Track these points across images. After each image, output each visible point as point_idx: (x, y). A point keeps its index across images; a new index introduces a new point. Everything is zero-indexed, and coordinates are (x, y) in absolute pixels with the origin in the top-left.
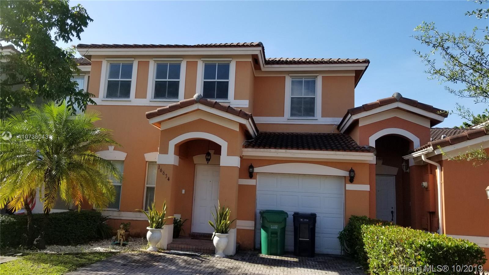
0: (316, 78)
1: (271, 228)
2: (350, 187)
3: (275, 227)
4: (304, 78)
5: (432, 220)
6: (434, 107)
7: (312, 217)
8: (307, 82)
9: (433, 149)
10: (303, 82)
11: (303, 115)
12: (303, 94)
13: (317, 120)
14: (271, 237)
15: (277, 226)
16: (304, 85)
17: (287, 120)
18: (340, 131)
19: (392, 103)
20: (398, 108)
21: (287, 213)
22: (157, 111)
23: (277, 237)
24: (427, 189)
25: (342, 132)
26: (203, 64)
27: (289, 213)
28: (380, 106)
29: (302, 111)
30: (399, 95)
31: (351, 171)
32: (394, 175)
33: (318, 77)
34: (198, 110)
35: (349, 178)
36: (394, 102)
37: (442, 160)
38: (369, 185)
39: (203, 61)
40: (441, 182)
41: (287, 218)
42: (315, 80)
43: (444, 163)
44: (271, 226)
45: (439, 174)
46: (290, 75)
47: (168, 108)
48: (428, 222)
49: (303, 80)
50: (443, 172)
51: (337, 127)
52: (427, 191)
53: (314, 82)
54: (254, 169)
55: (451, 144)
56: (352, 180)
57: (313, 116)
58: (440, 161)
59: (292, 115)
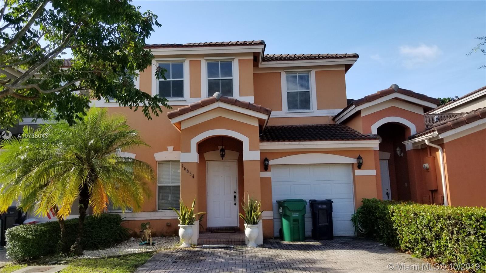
0: (309, 73)
1: (293, 216)
2: (358, 172)
3: (296, 215)
4: (298, 73)
5: (435, 198)
6: (427, 96)
7: (329, 203)
8: (301, 77)
9: (438, 134)
10: (298, 77)
11: (300, 109)
12: (298, 89)
13: (313, 112)
14: (293, 224)
15: (298, 214)
16: (298, 80)
17: (285, 114)
18: (335, 122)
19: (391, 94)
20: (396, 99)
21: (305, 201)
22: (178, 110)
23: (298, 224)
24: (427, 170)
25: (338, 122)
26: (206, 62)
27: (306, 200)
28: (381, 97)
29: (299, 105)
30: (396, 86)
31: (359, 158)
32: (387, 160)
33: (311, 71)
34: (219, 107)
35: (357, 165)
36: (392, 93)
37: (444, 143)
38: (376, 169)
39: (206, 60)
40: (443, 162)
41: (306, 206)
42: (308, 75)
43: (445, 146)
44: (293, 214)
45: (440, 156)
46: (285, 71)
47: (190, 108)
48: (430, 199)
49: (298, 75)
50: (445, 154)
51: (332, 118)
52: (428, 171)
53: (308, 77)
54: (269, 161)
55: (453, 129)
56: (360, 166)
57: (309, 108)
58: (441, 144)
59: (289, 108)
